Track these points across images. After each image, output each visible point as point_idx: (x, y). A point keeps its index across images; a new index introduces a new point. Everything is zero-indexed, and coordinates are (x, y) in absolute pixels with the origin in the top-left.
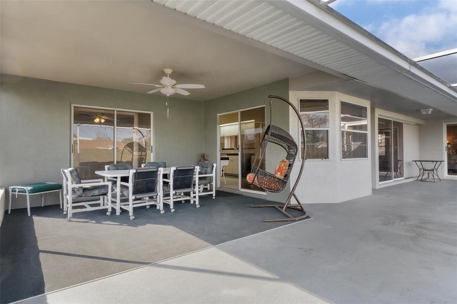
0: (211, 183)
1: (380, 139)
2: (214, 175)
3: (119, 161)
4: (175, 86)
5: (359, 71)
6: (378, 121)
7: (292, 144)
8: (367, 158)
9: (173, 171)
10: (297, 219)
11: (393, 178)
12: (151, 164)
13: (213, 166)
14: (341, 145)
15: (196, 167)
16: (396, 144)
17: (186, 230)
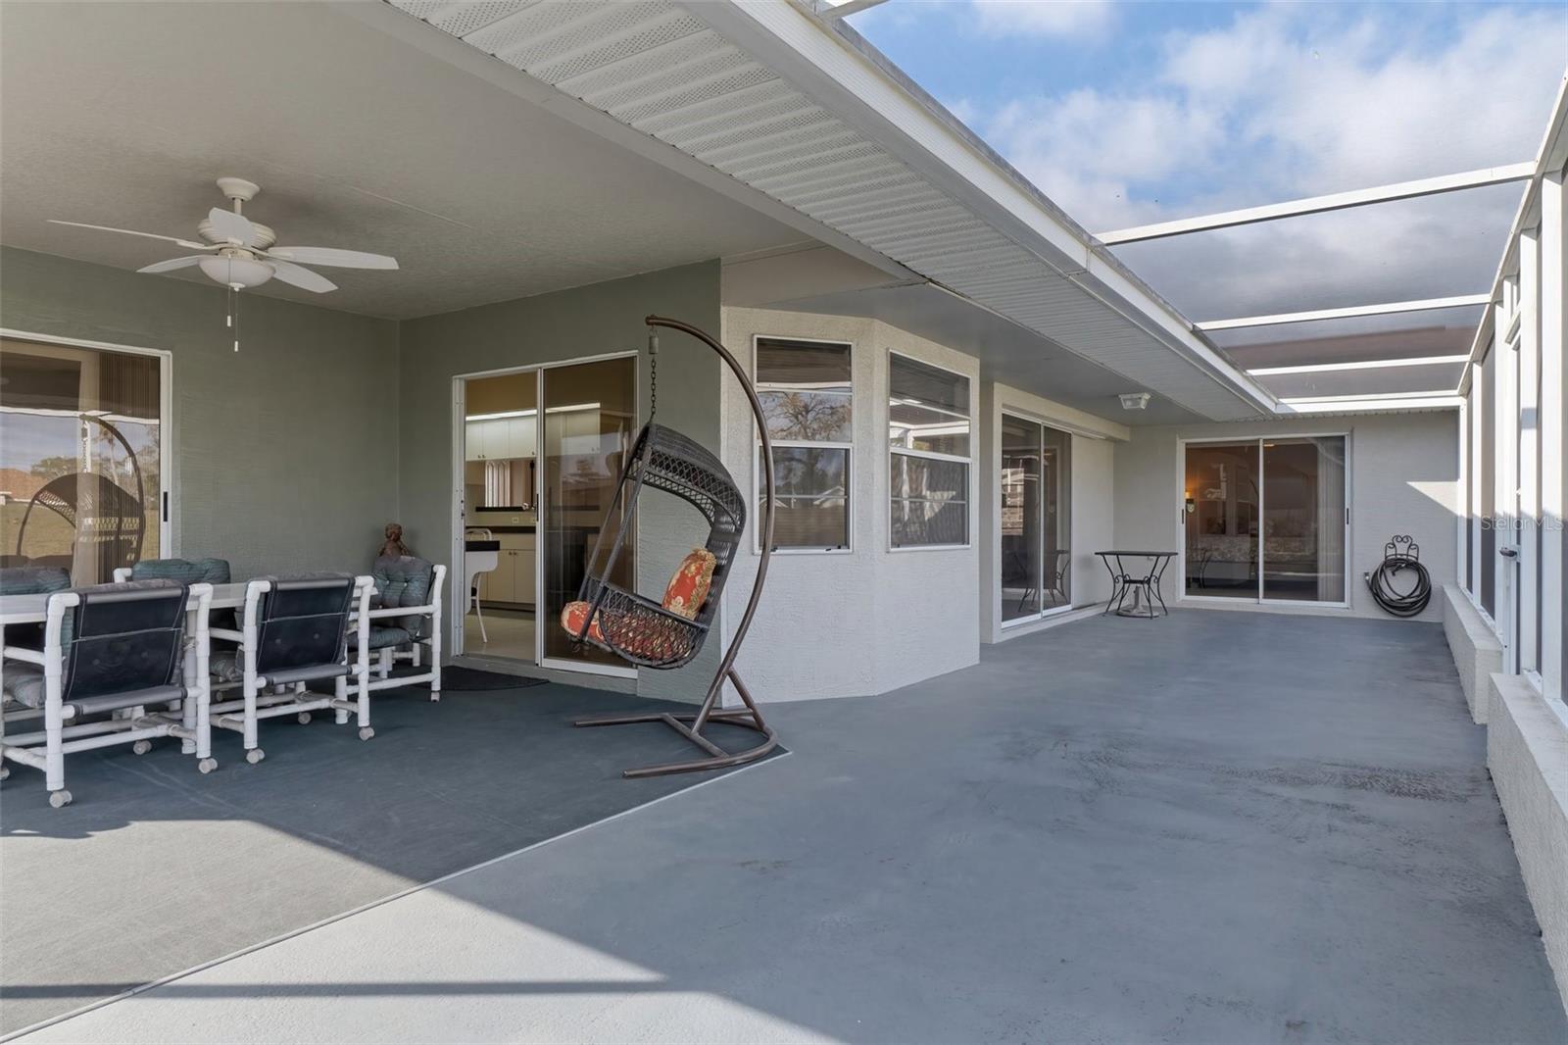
0: (425, 641)
1: (1009, 483)
2: (435, 607)
3: (9, 554)
4: (271, 249)
5: (944, 257)
6: (1003, 424)
7: (727, 497)
8: (968, 543)
9: (257, 597)
10: (738, 759)
11: (1042, 607)
12: (161, 568)
13: (433, 575)
14: (887, 499)
15: (360, 580)
16: (1051, 501)
17: (310, 834)
